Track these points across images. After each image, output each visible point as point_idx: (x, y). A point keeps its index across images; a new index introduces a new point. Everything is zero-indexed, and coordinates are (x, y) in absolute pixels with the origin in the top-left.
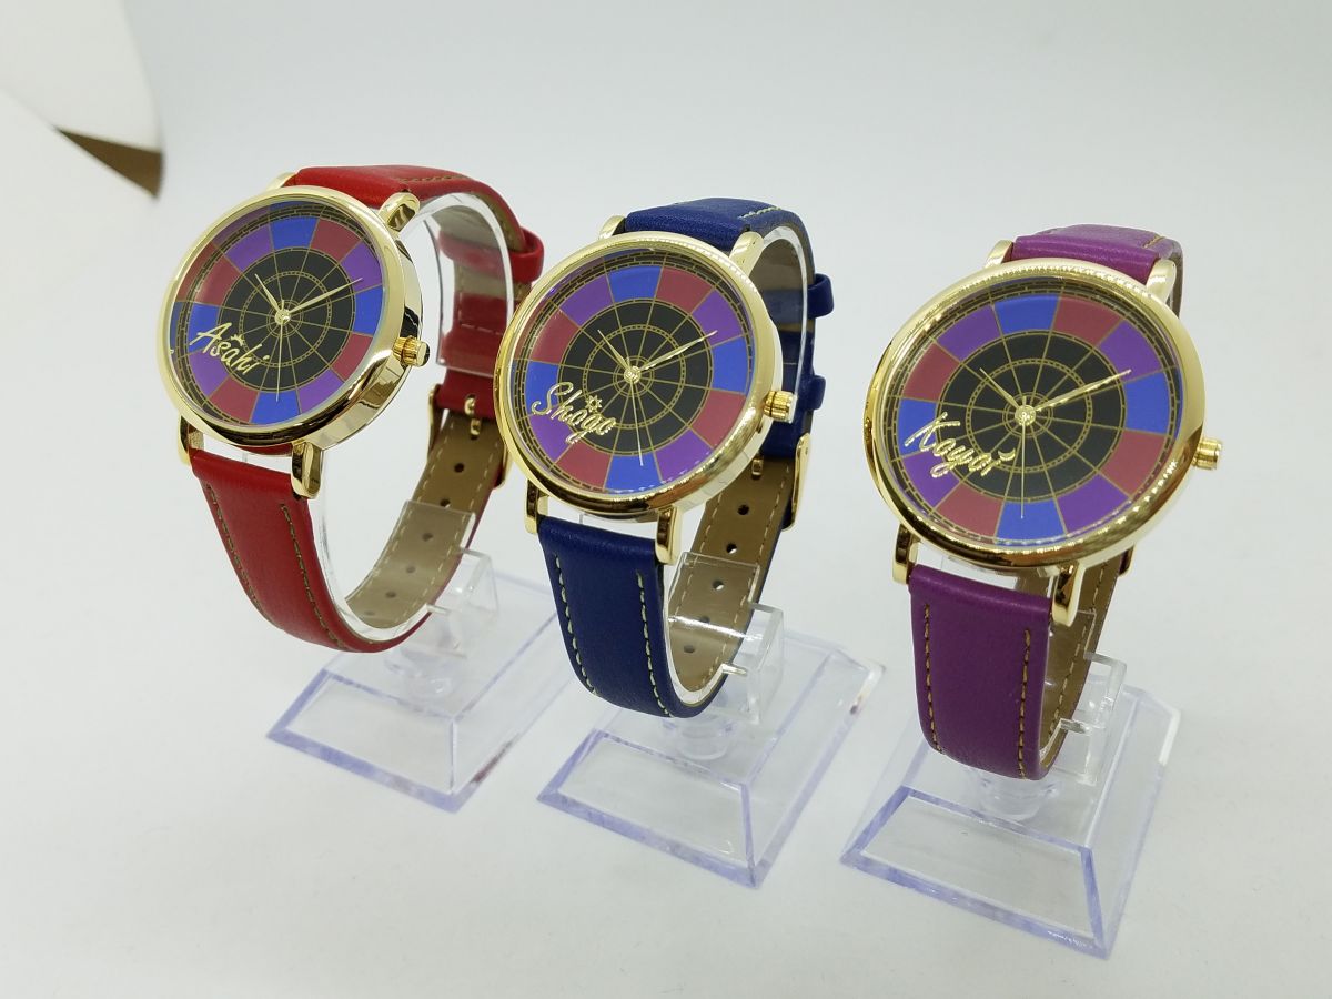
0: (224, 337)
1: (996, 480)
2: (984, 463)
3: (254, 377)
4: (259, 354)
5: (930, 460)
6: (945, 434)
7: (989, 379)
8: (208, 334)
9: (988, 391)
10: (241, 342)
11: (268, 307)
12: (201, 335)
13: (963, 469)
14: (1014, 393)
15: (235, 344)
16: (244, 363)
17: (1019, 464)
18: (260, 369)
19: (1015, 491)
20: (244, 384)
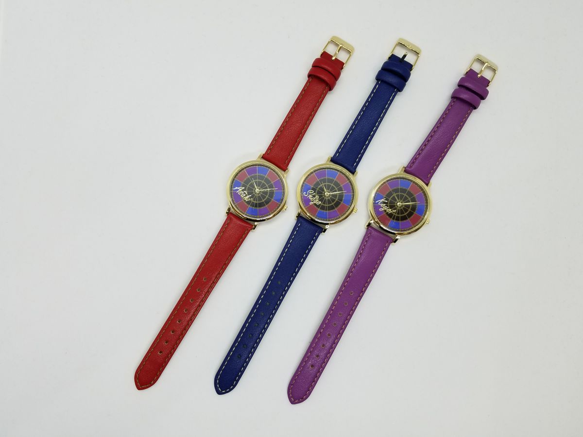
0: (242, 190)
1: (390, 215)
2: (390, 211)
3: (248, 202)
4: (250, 197)
5: (380, 207)
6: (384, 203)
7: (395, 195)
8: (238, 188)
9: (394, 197)
10: (247, 193)
11: (254, 187)
12: (236, 188)
13: (385, 211)
14: (399, 199)
15: (245, 193)
16: (247, 198)
17: (396, 213)
18: (250, 201)
19: (394, 219)
20: (246, 203)
